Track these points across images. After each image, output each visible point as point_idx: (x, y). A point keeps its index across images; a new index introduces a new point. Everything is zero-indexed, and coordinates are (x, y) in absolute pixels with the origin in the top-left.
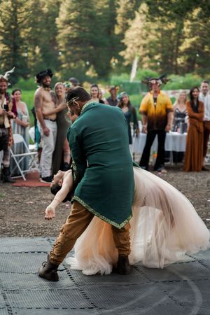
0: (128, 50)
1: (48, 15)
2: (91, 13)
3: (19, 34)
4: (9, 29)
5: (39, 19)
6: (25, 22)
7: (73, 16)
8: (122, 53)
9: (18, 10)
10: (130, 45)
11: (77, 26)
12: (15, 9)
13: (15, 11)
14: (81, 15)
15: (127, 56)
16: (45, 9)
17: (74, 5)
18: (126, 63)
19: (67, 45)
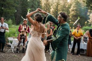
0: (90, 20)
1: (68, 8)
2: (80, 8)
3: (58, 13)
4: (55, 11)
5: (65, 9)
6: (60, 9)
7: (75, 8)
8: (88, 20)
9: (58, 6)
10: (91, 18)
11: (76, 12)
12: (57, 5)
13: (57, 6)
14: (77, 9)
15: (90, 21)
16: (67, 6)
17: (75, 5)
18: (89, 24)
19: (72, 17)
